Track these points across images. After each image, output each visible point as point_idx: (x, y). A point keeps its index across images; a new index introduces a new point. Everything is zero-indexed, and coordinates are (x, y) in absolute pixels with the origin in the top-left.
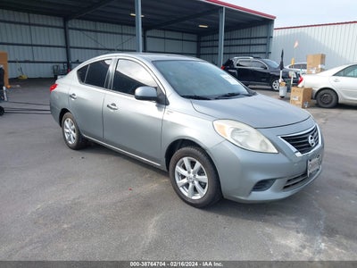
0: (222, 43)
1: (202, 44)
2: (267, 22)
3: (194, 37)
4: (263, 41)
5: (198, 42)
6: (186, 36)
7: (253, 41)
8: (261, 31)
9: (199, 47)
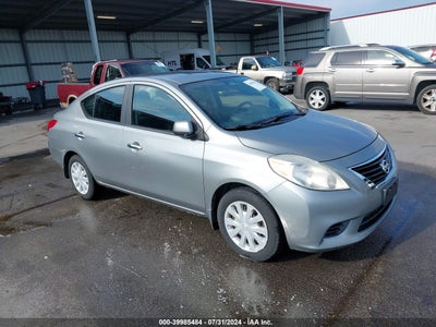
0: (282, 39)
1: (256, 43)
2: (322, 14)
3: (247, 37)
4: (320, 35)
5: (251, 41)
6: (239, 37)
7: (310, 36)
8: (317, 24)
9: (252, 47)
